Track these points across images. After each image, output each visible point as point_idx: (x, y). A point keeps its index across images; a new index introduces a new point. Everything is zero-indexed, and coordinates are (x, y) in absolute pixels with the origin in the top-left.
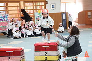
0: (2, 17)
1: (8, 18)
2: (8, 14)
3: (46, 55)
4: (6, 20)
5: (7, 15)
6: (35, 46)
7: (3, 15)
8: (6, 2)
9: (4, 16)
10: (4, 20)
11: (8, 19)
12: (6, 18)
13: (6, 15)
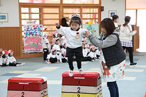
0: (33, 28)
1: (41, 31)
2: (41, 25)
3: (79, 92)
4: (38, 34)
5: (41, 27)
6: (63, 77)
7: (34, 26)
8: (40, 7)
9: (36, 28)
10: (35, 34)
11: (41, 33)
12: (39, 31)
13: (39, 26)
